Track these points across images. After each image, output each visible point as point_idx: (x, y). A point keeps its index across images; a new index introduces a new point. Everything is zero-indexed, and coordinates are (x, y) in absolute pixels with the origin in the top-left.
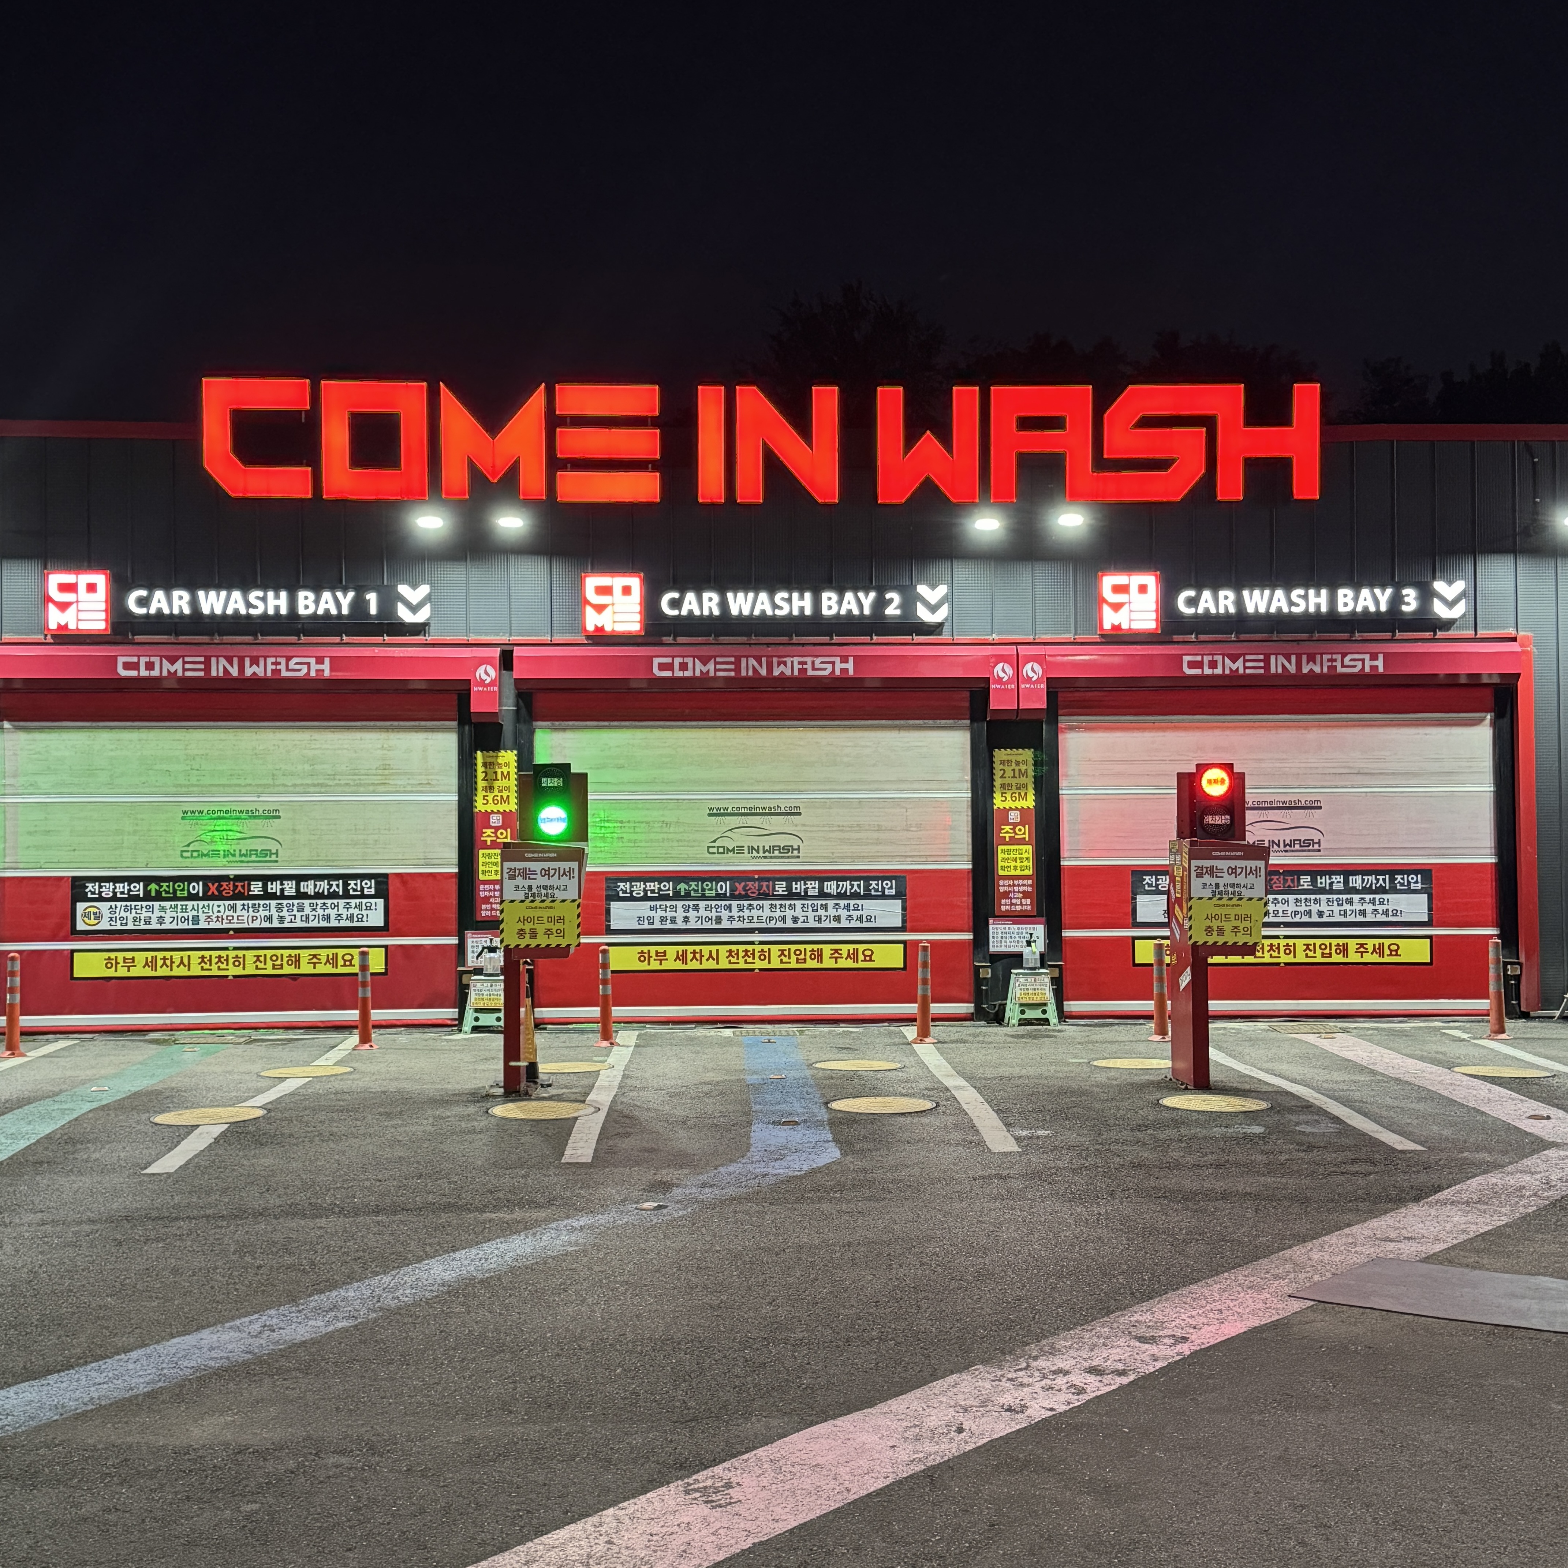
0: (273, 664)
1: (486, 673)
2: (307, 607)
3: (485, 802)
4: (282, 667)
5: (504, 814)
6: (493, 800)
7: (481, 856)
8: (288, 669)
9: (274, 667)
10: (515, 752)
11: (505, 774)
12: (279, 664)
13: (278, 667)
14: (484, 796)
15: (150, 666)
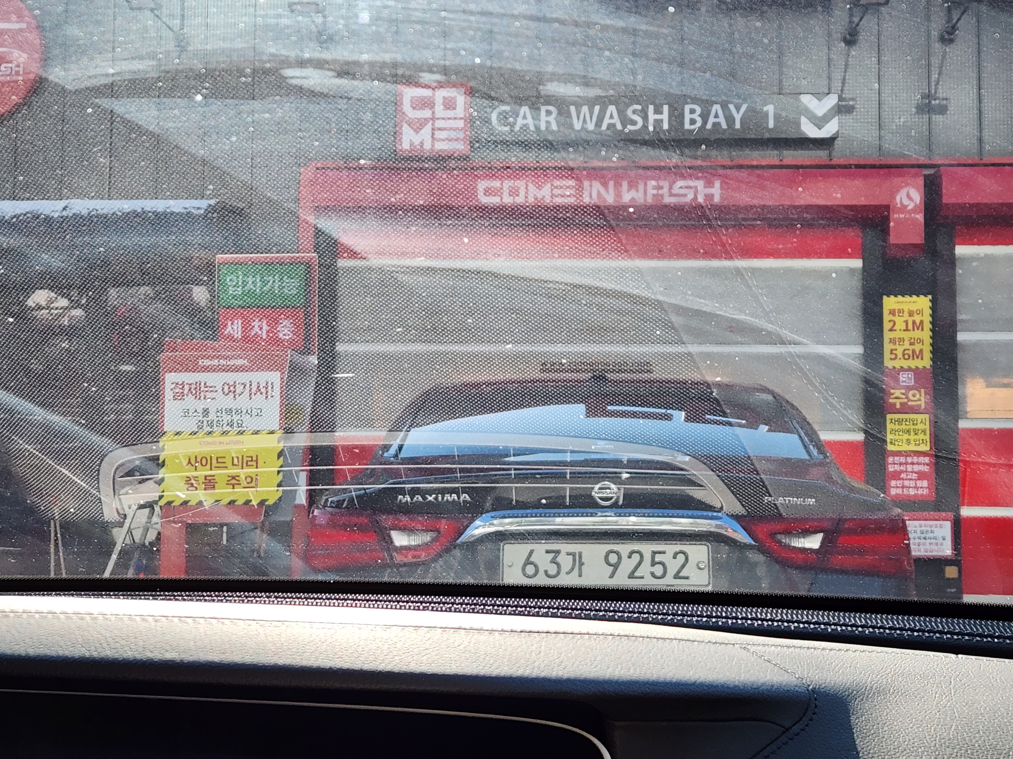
0: (655, 188)
1: (909, 197)
2: (693, 122)
3: (893, 356)
4: (665, 191)
5: (916, 371)
6: (904, 355)
7: (888, 421)
8: (671, 195)
9: (655, 192)
10: (930, 297)
11: (918, 322)
12: (661, 188)
13: (660, 192)
14: (892, 351)
15: (514, 192)
